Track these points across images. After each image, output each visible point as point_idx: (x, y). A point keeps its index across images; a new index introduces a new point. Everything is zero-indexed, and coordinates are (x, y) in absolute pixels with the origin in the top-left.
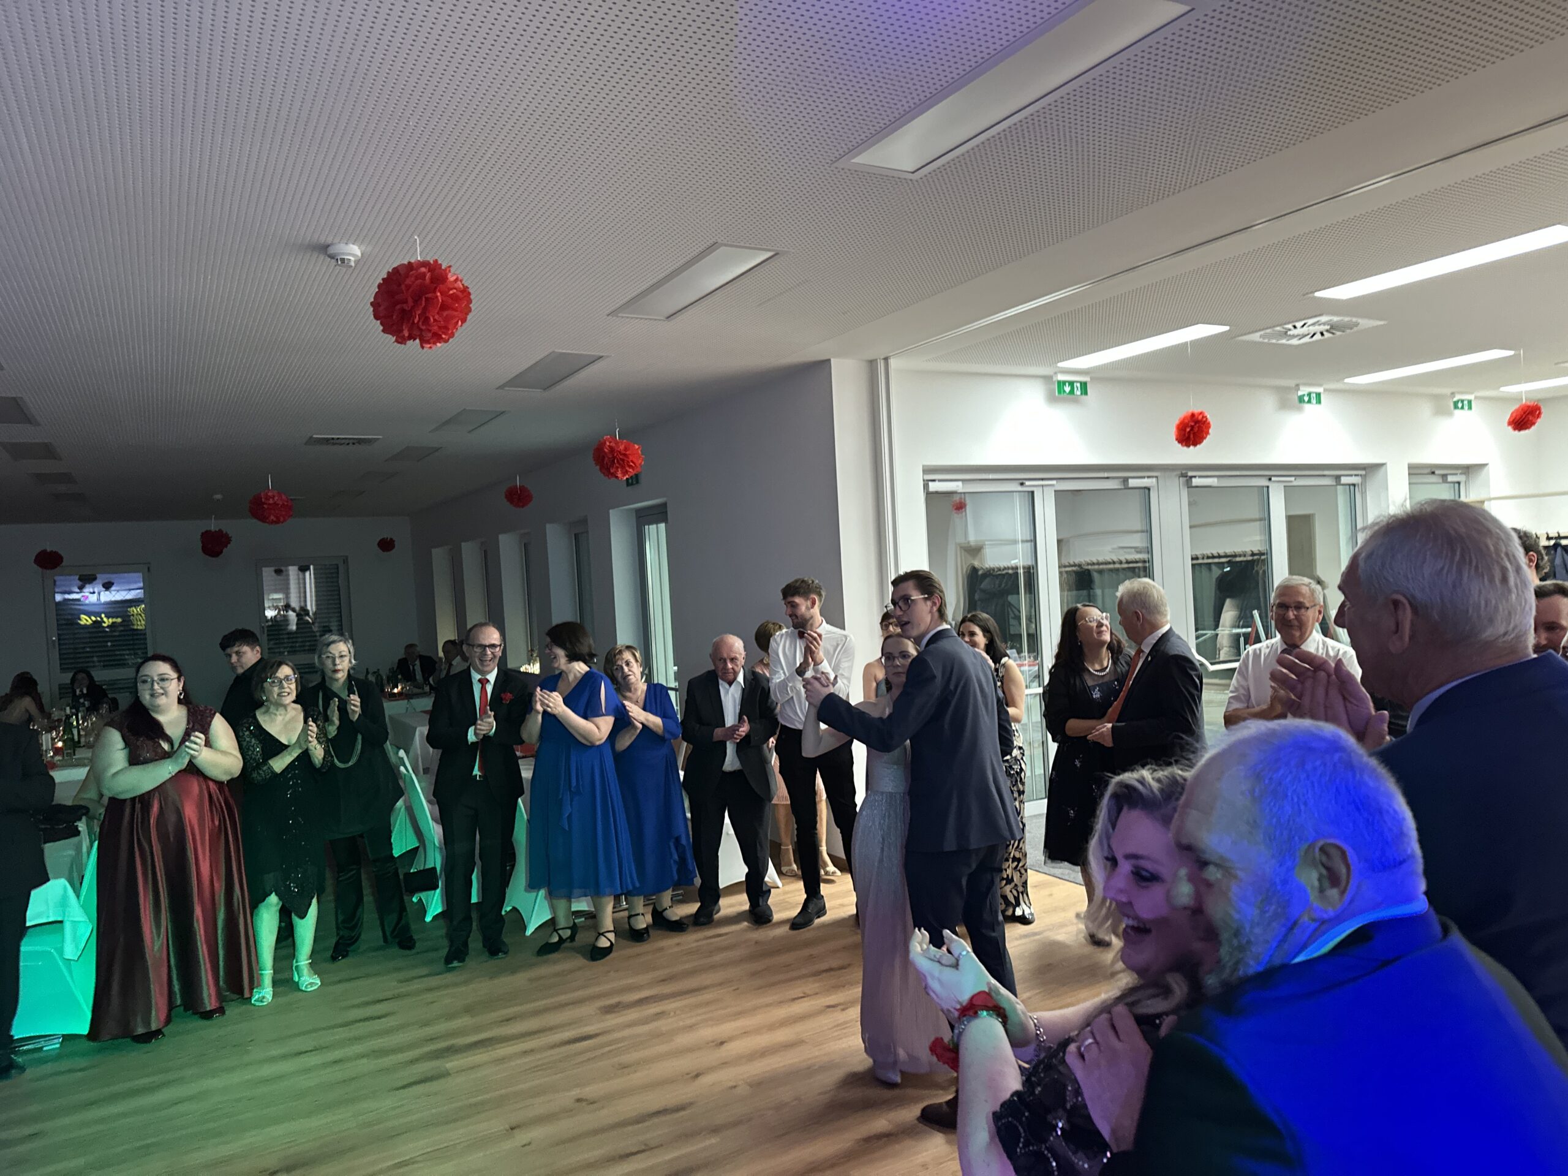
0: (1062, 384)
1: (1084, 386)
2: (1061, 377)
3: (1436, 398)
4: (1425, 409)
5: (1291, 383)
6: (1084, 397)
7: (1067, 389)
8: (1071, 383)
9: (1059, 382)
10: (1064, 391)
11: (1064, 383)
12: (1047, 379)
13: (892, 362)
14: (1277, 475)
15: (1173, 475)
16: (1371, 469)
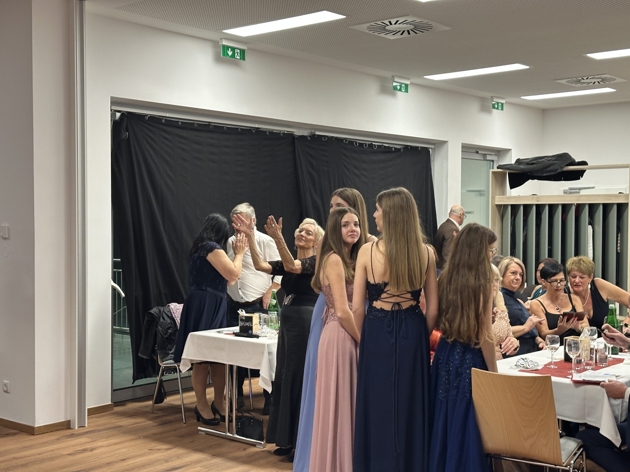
0: (226, 48)
1: (243, 52)
2: (225, 43)
4: (475, 107)
5: (387, 74)
6: (243, 61)
7: (230, 53)
8: (233, 49)
9: (224, 46)
10: (228, 54)
11: (228, 47)
12: (215, 43)
14: (376, 141)
15: (305, 133)
16: (440, 144)
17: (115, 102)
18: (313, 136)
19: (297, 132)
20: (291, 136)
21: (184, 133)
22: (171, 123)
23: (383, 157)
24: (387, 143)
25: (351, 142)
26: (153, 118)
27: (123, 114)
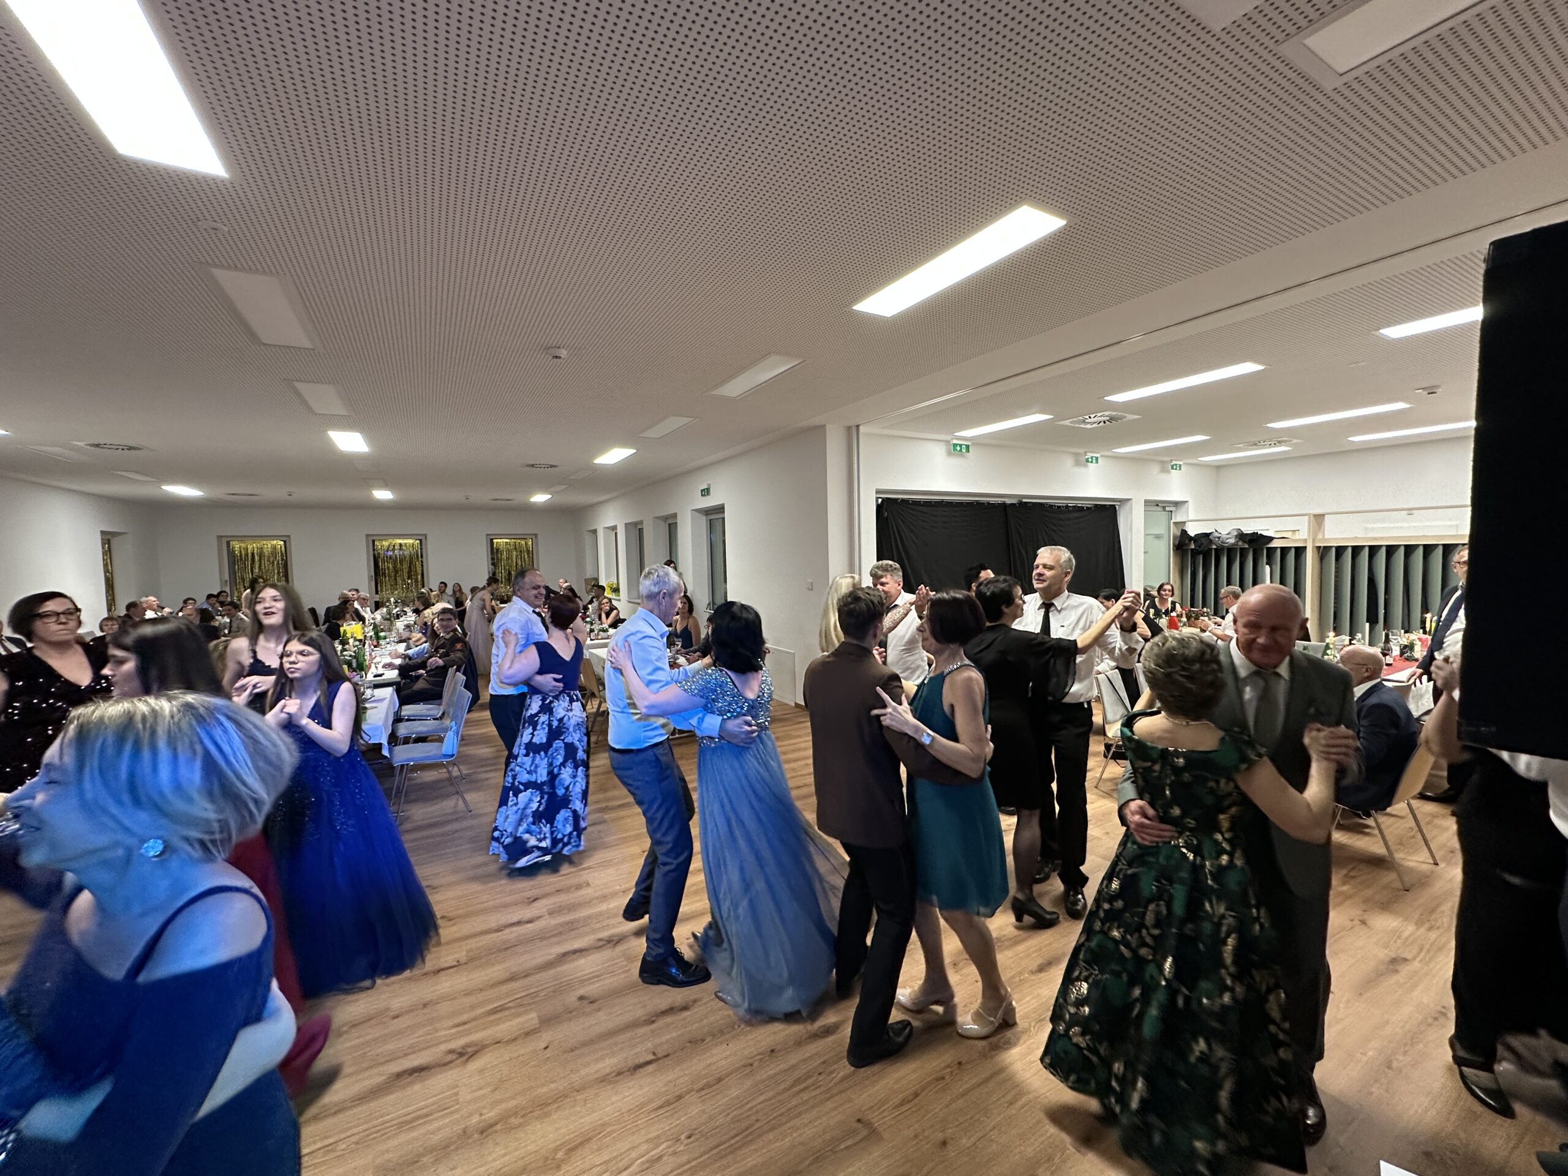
0: (955, 445)
1: (968, 447)
2: (955, 442)
3: (1162, 462)
4: (1155, 469)
5: (1081, 451)
6: (967, 454)
7: (959, 449)
8: (960, 446)
10: (957, 450)
11: (957, 445)
12: (947, 442)
13: (862, 428)
14: (1071, 503)
15: (1014, 501)
16: (1123, 501)
17: (878, 492)
18: (1021, 503)
19: (1008, 501)
20: (1004, 505)
21: (924, 509)
22: (916, 503)
23: (1077, 515)
24: (1080, 503)
25: (1051, 506)
26: (903, 500)
27: (884, 500)
